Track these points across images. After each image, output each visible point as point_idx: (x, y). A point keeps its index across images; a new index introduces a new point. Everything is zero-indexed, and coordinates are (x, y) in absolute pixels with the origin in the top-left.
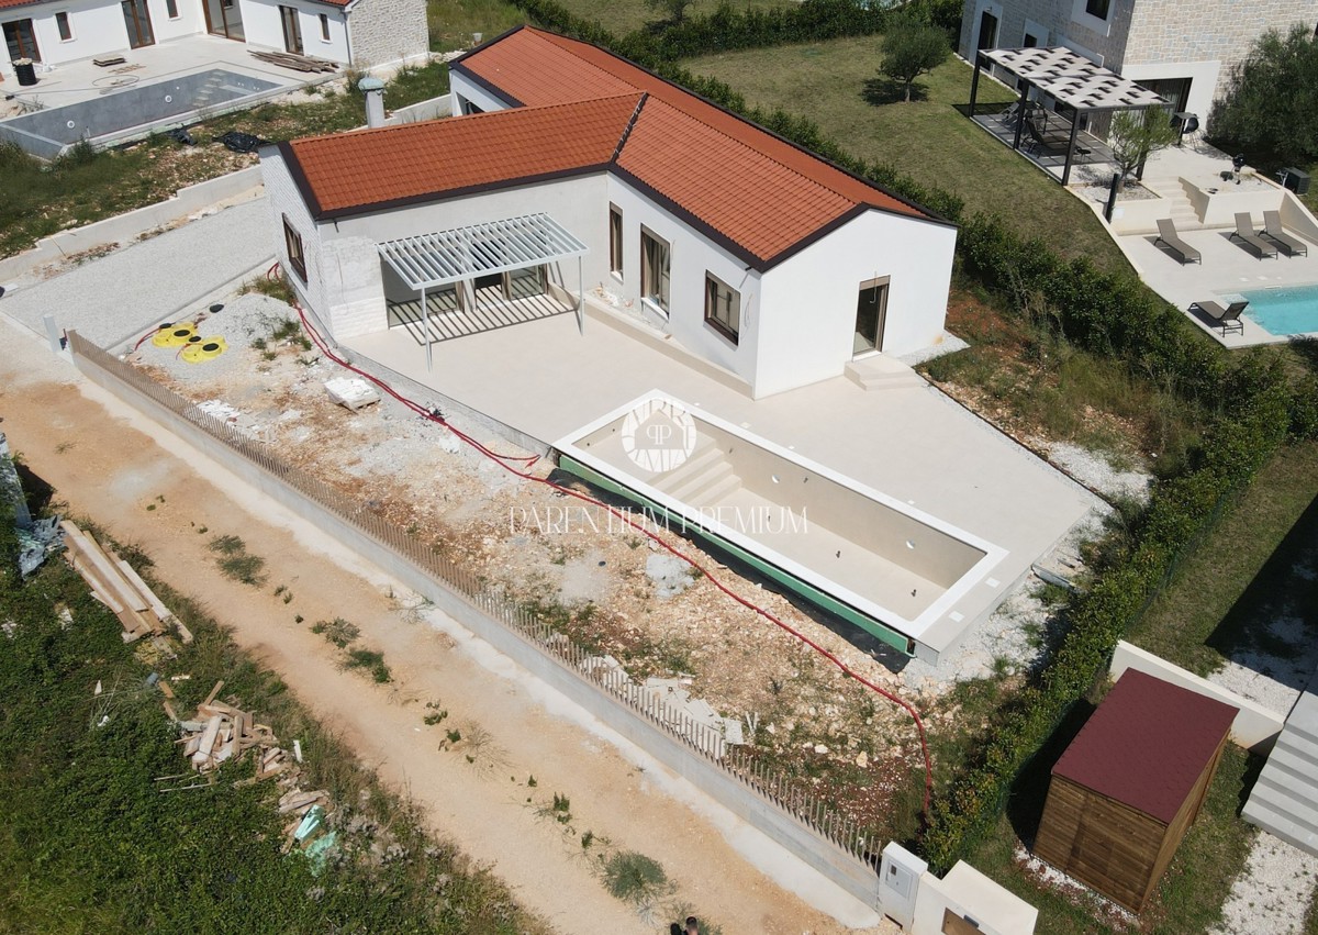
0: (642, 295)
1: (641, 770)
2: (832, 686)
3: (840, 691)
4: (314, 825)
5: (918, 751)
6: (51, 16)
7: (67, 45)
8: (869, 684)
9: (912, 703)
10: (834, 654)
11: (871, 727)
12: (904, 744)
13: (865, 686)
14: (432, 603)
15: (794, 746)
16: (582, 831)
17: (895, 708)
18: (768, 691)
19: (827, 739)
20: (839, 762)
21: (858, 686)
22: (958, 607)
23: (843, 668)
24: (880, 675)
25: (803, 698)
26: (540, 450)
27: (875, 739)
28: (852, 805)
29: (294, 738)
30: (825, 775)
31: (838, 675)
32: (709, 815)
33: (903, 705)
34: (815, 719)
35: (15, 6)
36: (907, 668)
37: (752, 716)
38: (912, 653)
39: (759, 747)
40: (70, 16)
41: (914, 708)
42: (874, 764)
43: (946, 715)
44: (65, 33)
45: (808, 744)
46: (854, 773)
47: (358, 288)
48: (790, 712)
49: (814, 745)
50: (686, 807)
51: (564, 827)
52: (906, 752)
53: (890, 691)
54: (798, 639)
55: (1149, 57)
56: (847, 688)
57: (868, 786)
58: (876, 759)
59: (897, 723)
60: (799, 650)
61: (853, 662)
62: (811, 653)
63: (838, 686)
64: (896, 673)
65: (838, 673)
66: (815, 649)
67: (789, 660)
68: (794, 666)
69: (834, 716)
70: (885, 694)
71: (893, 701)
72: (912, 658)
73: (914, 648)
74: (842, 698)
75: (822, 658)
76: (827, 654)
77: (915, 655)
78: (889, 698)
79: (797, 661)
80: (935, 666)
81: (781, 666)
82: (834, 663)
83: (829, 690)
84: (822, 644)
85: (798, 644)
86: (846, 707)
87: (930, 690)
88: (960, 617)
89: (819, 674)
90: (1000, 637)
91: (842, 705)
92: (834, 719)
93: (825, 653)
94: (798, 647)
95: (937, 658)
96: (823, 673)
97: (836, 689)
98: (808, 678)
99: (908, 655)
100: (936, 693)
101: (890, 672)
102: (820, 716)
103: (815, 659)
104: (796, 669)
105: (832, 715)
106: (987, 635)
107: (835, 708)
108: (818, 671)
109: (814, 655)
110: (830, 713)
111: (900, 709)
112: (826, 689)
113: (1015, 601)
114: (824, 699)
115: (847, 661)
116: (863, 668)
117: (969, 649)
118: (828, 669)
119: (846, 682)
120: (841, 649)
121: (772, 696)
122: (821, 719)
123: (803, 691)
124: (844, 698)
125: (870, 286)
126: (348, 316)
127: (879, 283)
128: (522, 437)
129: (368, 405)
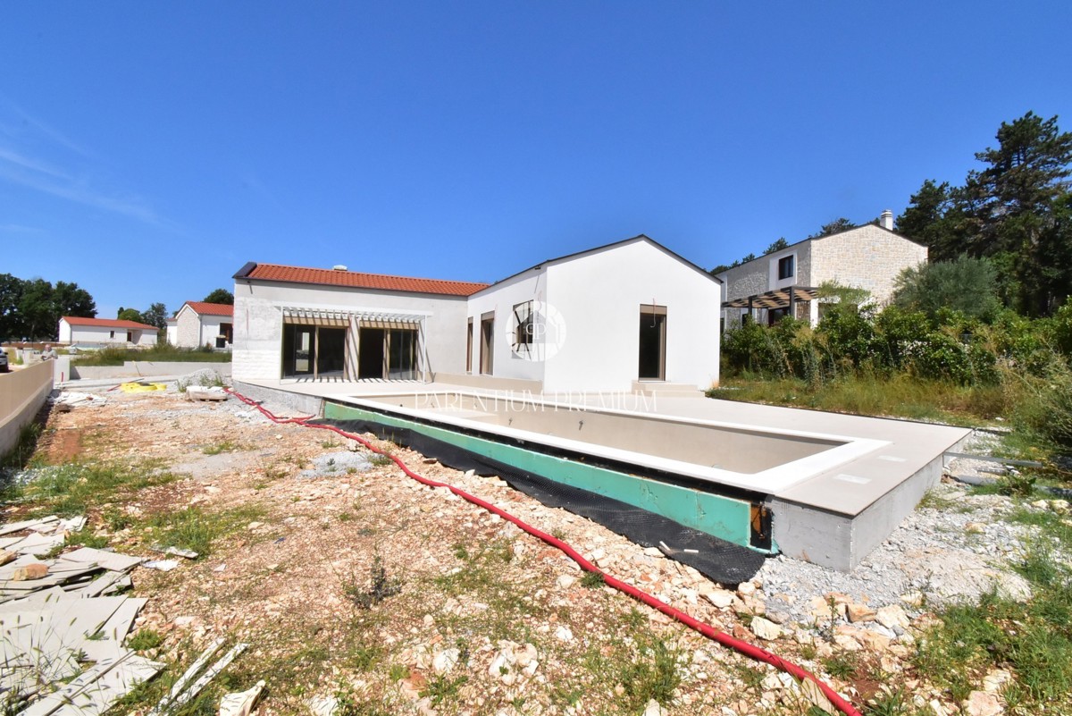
2: (542, 600)
3: (564, 615)
8: (653, 604)
9: (814, 667)
10: (569, 542)
13: (643, 609)
17: (753, 678)
18: (348, 594)
21: (629, 607)
23: (584, 567)
25: (440, 623)
31: (566, 581)
33: (781, 667)
36: (758, 577)
38: (767, 545)
47: (260, 340)
56: (588, 610)
61: (611, 558)
62: (514, 540)
63: (562, 603)
64: (733, 587)
65: (568, 577)
66: (527, 535)
67: (456, 547)
68: (460, 556)
69: (515, 685)
70: (708, 634)
71: (738, 656)
72: (768, 556)
73: (769, 528)
74: (564, 634)
75: (538, 548)
76: (552, 541)
77: (774, 550)
78: (723, 644)
79: (473, 550)
80: (845, 571)
81: (427, 553)
82: (563, 557)
83: (532, 610)
84: (547, 527)
85: (494, 526)
86: (570, 661)
87: (858, 629)
88: (864, 481)
89: (517, 576)
90: (974, 532)
91: (561, 651)
92: (510, 697)
93: (546, 540)
94: (489, 530)
95: (846, 541)
96: (528, 574)
97: (553, 609)
98: (483, 581)
99: (750, 547)
100: (881, 637)
101: (711, 584)
102: (463, 680)
103: (519, 548)
104: (461, 562)
105: (508, 679)
106: (937, 529)
107: (529, 658)
108: (518, 570)
109: (518, 542)
110: (504, 671)
111: (772, 679)
112: (524, 607)
113: (949, 497)
114: (503, 631)
115: (598, 554)
116: (638, 574)
117: (912, 549)
118: (544, 567)
119: (586, 597)
120: (588, 534)
121: (349, 612)
122: (464, 691)
123: (450, 606)
124: (569, 634)
125: (650, 311)
126: (247, 360)
127: (657, 311)
128: (307, 400)
129: (210, 400)
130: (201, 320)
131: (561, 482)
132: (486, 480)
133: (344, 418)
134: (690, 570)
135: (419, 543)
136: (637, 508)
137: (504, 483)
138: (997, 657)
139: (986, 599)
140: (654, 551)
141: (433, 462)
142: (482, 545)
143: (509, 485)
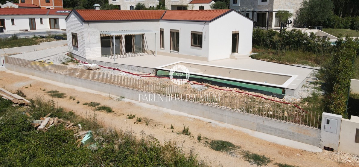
0: (170, 50)
1: (210, 123)
2: (263, 102)
3: (267, 103)
4: (89, 137)
5: (302, 112)
6: (10, 19)
7: (13, 27)
8: (275, 101)
9: (292, 104)
10: (260, 96)
11: (283, 109)
12: (296, 111)
14: (124, 97)
16: (196, 137)
18: (244, 104)
21: (272, 101)
25: (256, 104)
26: (150, 71)
27: (286, 111)
29: (79, 123)
31: (264, 100)
37: (242, 108)
40: (15, 20)
43: (305, 105)
44: (13, 24)
45: (265, 112)
47: (94, 44)
48: (254, 107)
49: (267, 112)
50: (231, 129)
51: (189, 136)
52: (298, 112)
53: (283, 102)
54: (247, 95)
55: (278, 7)
56: (269, 102)
58: (290, 114)
61: (267, 97)
64: (282, 99)
66: (253, 96)
67: (246, 98)
68: (249, 99)
70: (281, 103)
71: (285, 104)
73: (285, 92)
77: (285, 94)
80: (293, 96)
87: (295, 101)
88: (295, 85)
90: (308, 90)
92: (270, 107)
93: (257, 96)
95: (294, 92)
96: (259, 100)
99: (282, 94)
100: (297, 101)
101: (280, 99)
106: (304, 90)
108: (257, 100)
110: (267, 106)
111: (289, 105)
113: (306, 85)
115: (265, 97)
116: (271, 98)
117: (300, 93)
125: (234, 33)
126: (90, 52)
127: (237, 33)
128: (145, 69)
129: (97, 69)
132: (234, 88)
134: (276, 98)
137: (238, 89)
138: (307, 101)
139: (307, 97)
141: (216, 86)
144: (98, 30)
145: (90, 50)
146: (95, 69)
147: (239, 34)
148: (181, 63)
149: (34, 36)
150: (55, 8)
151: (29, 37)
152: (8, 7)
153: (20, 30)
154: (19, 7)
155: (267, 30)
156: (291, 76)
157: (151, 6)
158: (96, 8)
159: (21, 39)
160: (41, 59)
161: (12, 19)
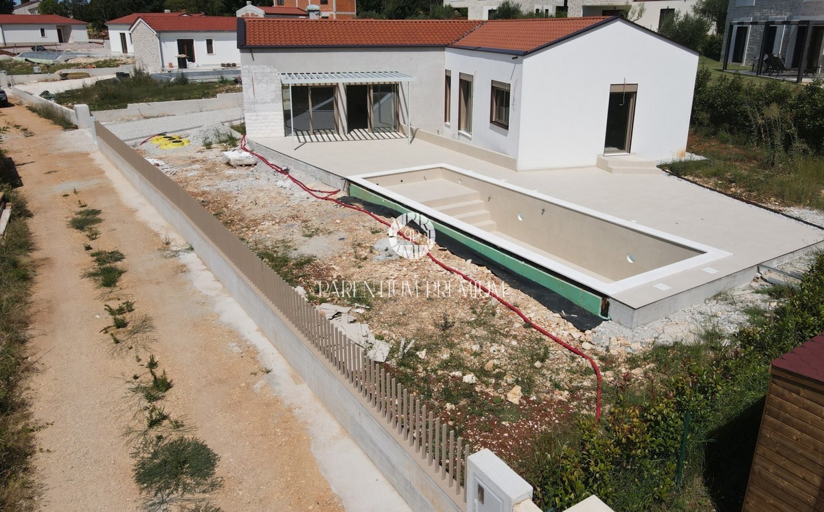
0: (459, 129)
1: (269, 372)
2: (507, 332)
3: (515, 337)
5: (589, 400)
6: (204, 40)
7: (210, 56)
8: (549, 336)
9: (595, 357)
10: (520, 309)
11: (538, 371)
12: (573, 391)
13: (544, 337)
14: (193, 249)
15: (440, 372)
17: (573, 359)
18: (436, 325)
19: (482, 373)
20: (487, 394)
21: (539, 335)
22: (665, 281)
23: (525, 320)
24: (565, 330)
25: (471, 337)
26: (340, 184)
27: (538, 380)
28: (484, 437)
30: (463, 402)
32: (310, 421)
33: (584, 357)
34: (476, 354)
35: (184, 31)
36: (597, 328)
37: (407, 342)
38: (605, 316)
39: (402, 369)
40: (214, 43)
41: (597, 361)
42: (529, 402)
43: (633, 371)
44: (210, 50)
45: (458, 374)
46: (499, 407)
47: (265, 103)
48: (451, 346)
49: (464, 375)
50: (290, 410)
51: (146, 405)
52: (573, 397)
53: (573, 345)
56: (524, 336)
57: (513, 422)
58: (533, 398)
59: (571, 371)
60: (486, 303)
61: (537, 317)
62: (496, 306)
63: (515, 333)
64: (583, 331)
65: (518, 324)
66: (501, 304)
67: (471, 308)
68: (474, 313)
69: (498, 354)
70: (565, 346)
71: (572, 353)
72: (605, 320)
73: (608, 309)
74: (514, 343)
75: (506, 311)
76: (512, 308)
77: (609, 318)
78: (569, 350)
79: (478, 310)
80: (631, 329)
81: (460, 311)
82: (517, 315)
83: (503, 335)
84: (511, 301)
85: (486, 299)
86: (516, 350)
87: (621, 349)
88: (667, 288)
89: (498, 322)
90: (715, 316)
91: (512, 348)
92: (496, 357)
93: (510, 308)
94: (485, 301)
96: (502, 322)
97: (511, 335)
98: (484, 323)
99: (600, 315)
100: (626, 352)
101: (576, 329)
102: (482, 353)
103: (498, 311)
104: (474, 315)
105: (496, 353)
106: (700, 313)
107: (503, 349)
108: (498, 320)
109: (498, 308)
110: (494, 351)
111: (579, 360)
112: (500, 334)
114: (493, 341)
115: (532, 315)
116: (547, 324)
117: (674, 321)
118: (508, 320)
119: (524, 332)
120: (530, 306)
121: (438, 332)
122: (483, 355)
123: (473, 332)
124: (516, 343)
125: (620, 90)
126: (257, 122)
127: (628, 90)
128: (331, 177)
129: (246, 165)
130: (159, 38)
131: (521, 274)
132: (480, 268)
133: (369, 200)
134: (570, 324)
135: (455, 306)
136: (556, 293)
137: (490, 271)
140: (558, 315)
141: (445, 250)
142: (482, 308)
143: (492, 273)
144: (276, 70)
145: (254, 118)
146: (241, 166)
147: (636, 93)
148: (441, 168)
149: (222, 78)
150: (337, 15)
151: (211, 80)
152: (247, 14)
153: (223, 65)
154: (266, 14)
155: (797, 82)
156: (702, 252)
157: (537, 10)
158: (311, 14)
159: (194, 84)
160: (182, 130)
161: (207, 40)
